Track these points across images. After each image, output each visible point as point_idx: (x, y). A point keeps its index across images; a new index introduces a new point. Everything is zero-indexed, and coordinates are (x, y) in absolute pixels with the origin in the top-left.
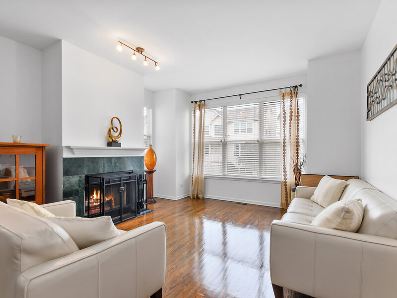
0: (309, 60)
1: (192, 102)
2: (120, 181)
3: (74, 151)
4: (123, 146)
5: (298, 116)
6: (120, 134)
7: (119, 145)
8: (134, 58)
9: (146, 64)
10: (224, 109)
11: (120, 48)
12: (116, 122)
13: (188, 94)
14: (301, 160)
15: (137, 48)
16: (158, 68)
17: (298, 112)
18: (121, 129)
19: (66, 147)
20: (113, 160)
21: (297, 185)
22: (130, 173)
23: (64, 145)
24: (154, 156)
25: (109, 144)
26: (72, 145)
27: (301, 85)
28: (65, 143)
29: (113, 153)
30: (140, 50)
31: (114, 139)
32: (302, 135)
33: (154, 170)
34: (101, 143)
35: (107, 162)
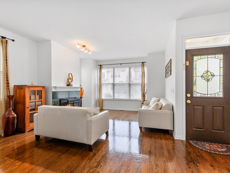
0: (148, 54)
1: (99, 65)
2: (74, 101)
4: (73, 86)
5: (144, 74)
6: (72, 80)
7: (72, 86)
8: (82, 50)
9: (86, 52)
10: (113, 69)
11: (78, 47)
12: (70, 75)
13: (97, 61)
14: (145, 92)
16: (90, 53)
17: (144, 73)
18: (72, 78)
19: (53, 87)
21: (144, 101)
22: (75, 98)
24: (83, 91)
25: (68, 85)
26: (57, 86)
27: (145, 62)
28: (53, 85)
29: (69, 89)
30: (84, 46)
31: (70, 83)
32: (146, 82)
33: (82, 97)
34: (64, 85)
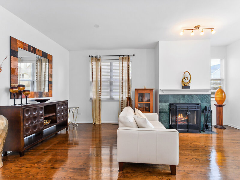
2: (187, 108)
3: (164, 91)
4: (191, 88)
6: (190, 81)
7: (189, 87)
8: (192, 34)
9: (202, 34)
11: (182, 34)
12: (187, 74)
15: (195, 27)
18: (190, 78)
19: (161, 89)
20: (186, 97)
23: (159, 89)
24: (223, 95)
29: (186, 92)
30: (197, 27)
31: (185, 84)
33: (223, 104)
34: (178, 86)
35: (182, 97)
